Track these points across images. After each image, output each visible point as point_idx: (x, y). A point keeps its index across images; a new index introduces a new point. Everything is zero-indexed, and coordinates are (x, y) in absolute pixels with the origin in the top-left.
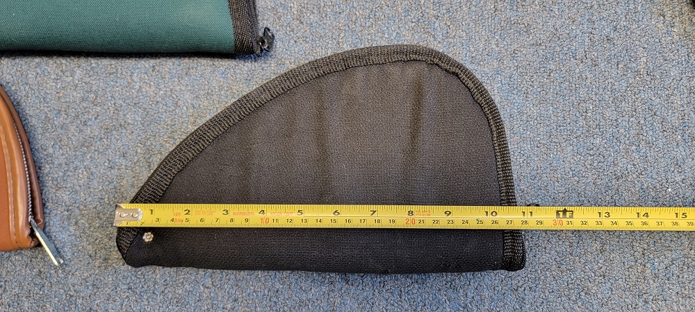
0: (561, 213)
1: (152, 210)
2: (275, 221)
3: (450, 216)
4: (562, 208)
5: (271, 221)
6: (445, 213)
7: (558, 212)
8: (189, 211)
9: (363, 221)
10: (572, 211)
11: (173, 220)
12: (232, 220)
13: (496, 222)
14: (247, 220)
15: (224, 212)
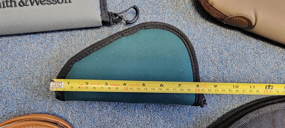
0: (268, 87)
1: (68, 83)
2: (131, 89)
3: (216, 87)
4: (268, 85)
5: (129, 89)
6: (214, 86)
7: (266, 86)
8: (88, 83)
9: (174, 89)
10: (273, 86)
11: (79, 88)
12: (109, 88)
13: (238, 91)
14: (117, 88)
15: (106, 84)
